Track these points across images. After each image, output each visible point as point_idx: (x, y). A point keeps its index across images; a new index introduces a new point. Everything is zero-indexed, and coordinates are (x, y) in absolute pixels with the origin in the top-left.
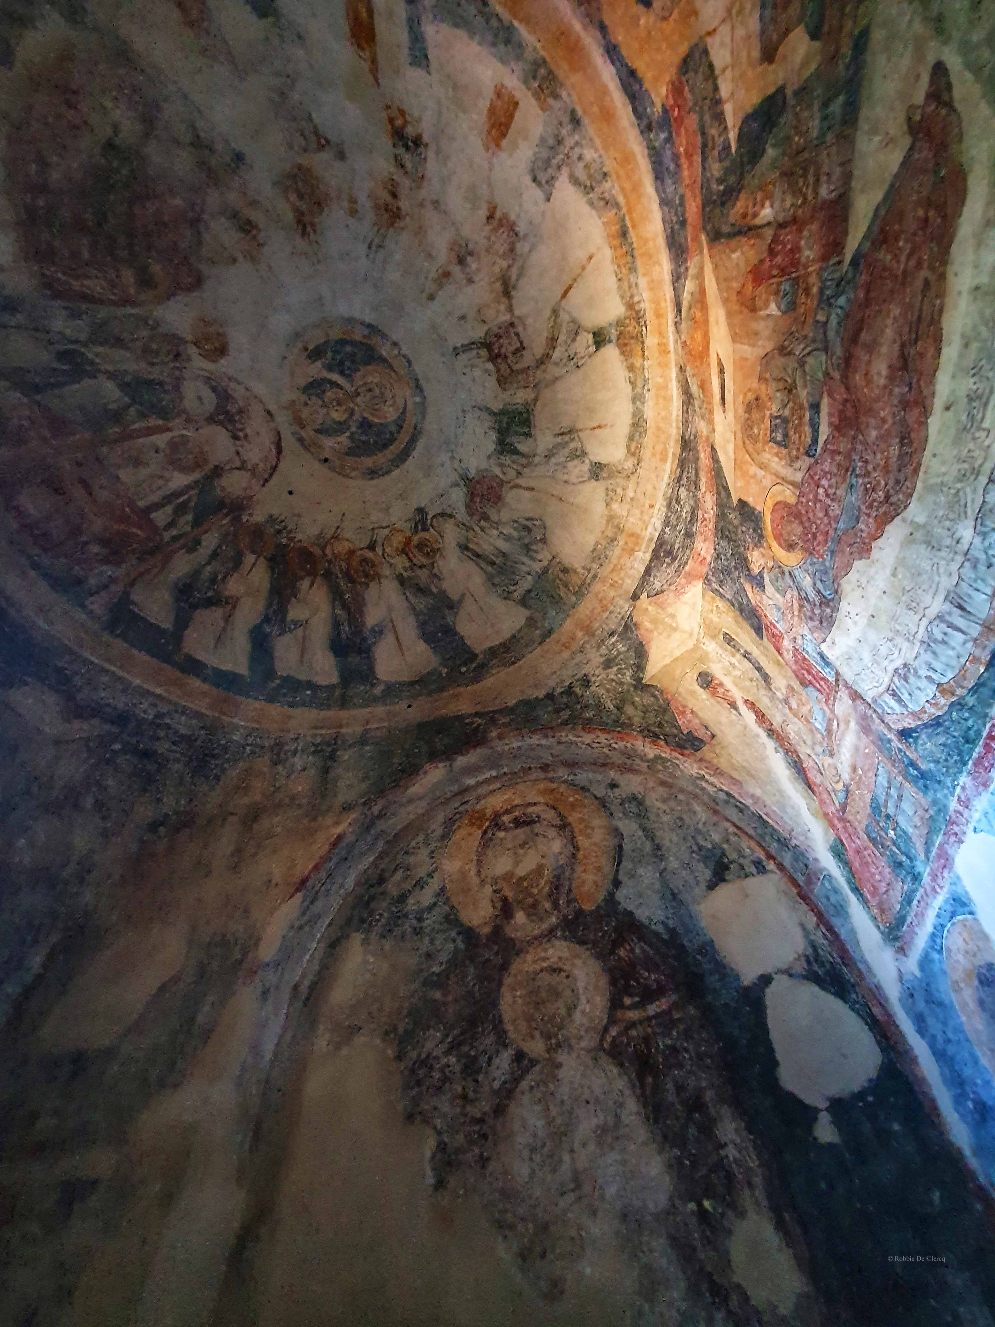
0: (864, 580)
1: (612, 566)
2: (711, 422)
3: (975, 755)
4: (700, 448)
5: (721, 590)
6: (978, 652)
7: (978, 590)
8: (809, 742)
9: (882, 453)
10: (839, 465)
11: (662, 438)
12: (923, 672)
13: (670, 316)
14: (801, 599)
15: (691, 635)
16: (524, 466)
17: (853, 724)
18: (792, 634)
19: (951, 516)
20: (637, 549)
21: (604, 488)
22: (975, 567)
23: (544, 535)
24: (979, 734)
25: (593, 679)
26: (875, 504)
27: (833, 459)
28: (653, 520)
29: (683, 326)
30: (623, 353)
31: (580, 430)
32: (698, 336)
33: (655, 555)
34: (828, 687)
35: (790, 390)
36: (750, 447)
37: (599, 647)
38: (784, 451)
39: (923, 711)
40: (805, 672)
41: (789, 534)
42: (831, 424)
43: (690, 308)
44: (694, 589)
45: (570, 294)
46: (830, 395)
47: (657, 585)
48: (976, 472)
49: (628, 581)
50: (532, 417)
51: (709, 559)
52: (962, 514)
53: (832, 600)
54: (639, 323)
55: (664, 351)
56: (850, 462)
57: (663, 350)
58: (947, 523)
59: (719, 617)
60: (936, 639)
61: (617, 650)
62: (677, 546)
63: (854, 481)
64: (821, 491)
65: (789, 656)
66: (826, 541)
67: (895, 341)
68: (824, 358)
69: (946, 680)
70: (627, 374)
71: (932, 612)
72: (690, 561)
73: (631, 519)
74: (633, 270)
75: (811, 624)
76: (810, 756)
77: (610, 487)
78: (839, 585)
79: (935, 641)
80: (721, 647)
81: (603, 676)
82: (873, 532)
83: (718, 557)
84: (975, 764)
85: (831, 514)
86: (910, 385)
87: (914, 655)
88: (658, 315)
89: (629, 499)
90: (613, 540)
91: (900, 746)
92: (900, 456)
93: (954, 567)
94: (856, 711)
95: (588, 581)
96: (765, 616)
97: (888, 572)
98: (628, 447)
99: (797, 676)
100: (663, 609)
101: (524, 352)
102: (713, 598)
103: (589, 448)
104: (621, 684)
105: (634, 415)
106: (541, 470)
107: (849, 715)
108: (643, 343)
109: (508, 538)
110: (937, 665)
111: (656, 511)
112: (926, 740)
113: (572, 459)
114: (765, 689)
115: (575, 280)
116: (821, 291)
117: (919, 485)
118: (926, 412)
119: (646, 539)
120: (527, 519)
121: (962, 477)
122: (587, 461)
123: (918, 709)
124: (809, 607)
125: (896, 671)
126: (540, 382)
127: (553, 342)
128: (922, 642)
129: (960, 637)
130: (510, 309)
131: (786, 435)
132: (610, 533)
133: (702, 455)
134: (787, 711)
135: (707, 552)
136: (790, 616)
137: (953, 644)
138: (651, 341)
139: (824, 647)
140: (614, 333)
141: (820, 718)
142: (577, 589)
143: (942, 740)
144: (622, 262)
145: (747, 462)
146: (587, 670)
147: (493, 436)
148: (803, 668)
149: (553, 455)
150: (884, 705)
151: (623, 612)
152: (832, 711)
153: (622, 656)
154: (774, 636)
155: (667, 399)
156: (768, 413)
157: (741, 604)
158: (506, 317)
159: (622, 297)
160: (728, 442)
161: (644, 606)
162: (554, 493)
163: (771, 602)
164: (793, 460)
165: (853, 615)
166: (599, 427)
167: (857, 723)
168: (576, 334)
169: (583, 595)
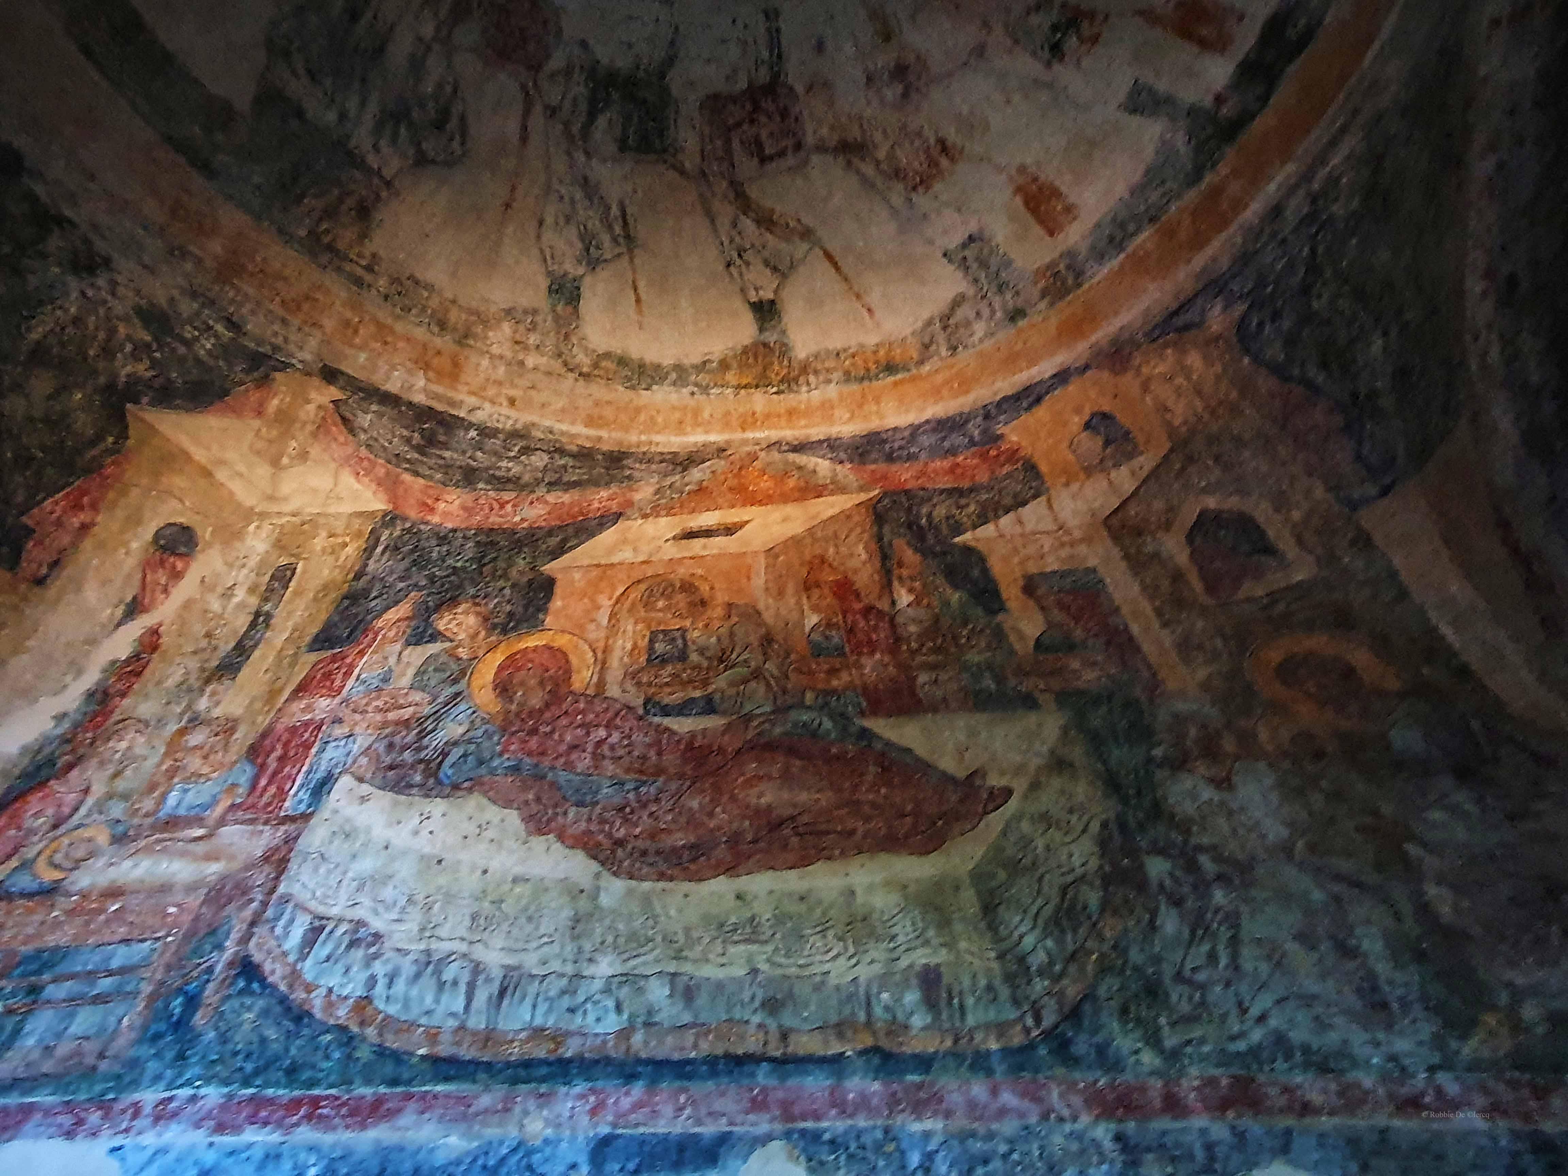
0: (490, 834)
1: (389, 321)
2: (655, 511)
3: (270, 1092)
4: (614, 488)
5: (379, 549)
6: (446, 1038)
7: (534, 1006)
8: (121, 785)
9: (674, 821)
10: (644, 758)
11: (623, 417)
12: (379, 968)
13: (789, 434)
14: (421, 720)
15: (271, 498)
16: (567, 125)
17: (214, 869)
18: (345, 713)
19: (621, 940)
20: (431, 374)
21: (536, 305)
22: (563, 992)
23: (433, 162)
24: (312, 1084)
25: (101, 282)
26: (607, 827)
27: (650, 745)
28: (487, 405)
29: (776, 456)
30: (745, 351)
31: (631, 260)
32: (766, 484)
33: (424, 414)
34: (269, 804)
35: (722, 659)
36: (635, 595)
37: (194, 295)
38: (643, 659)
39: (309, 988)
40: (278, 752)
41: (522, 684)
42: (693, 735)
43: (800, 468)
44: (369, 494)
45: (827, 264)
46: (729, 727)
47: (365, 420)
48: (678, 957)
49: (362, 357)
50: (652, 157)
51: (435, 519)
52: (625, 956)
53: (439, 782)
54: (782, 381)
55: (744, 422)
56: (652, 775)
57: (748, 421)
58: (610, 939)
59: (324, 550)
60: (441, 972)
61: (196, 339)
62: (447, 454)
63: (629, 786)
64: (602, 733)
65: (298, 713)
66: (530, 754)
67: (795, 806)
68: (768, 709)
69: (381, 1006)
70: (716, 357)
71: (479, 953)
72: (421, 481)
73: (485, 362)
74: (848, 377)
75: (381, 747)
76: (86, 791)
77: (539, 319)
78: (470, 790)
79: (438, 973)
80: (262, 563)
81: (119, 309)
82: (570, 831)
83: (443, 539)
84: (252, 1098)
85: (574, 756)
86: (755, 841)
87: (399, 946)
88: (791, 413)
89: (521, 357)
90: (443, 325)
91: (219, 968)
92: (674, 850)
93: (555, 966)
94: (247, 868)
95: (348, 267)
96: (362, 653)
97: (518, 870)
98: (607, 355)
99: (264, 735)
100: (315, 435)
101: (756, 160)
102: (359, 534)
103: (603, 273)
104: (108, 352)
105: (658, 367)
106: (560, 165)
107: (232, 858)
108: (757, 387)
109: (417, 65)
110: (400, 986)
111: (505, 411)
112: (256, 1009)
113: (582, 238)
114: (203, 670)
115: (846, 279)
116: (834, 692)
117: (647, 885)
118: (731, 870)
119: (450, 394)
120: (463, 118)
121: (669, 941)
122: (581, 271)
123: (308, 977)
124: (409, 739)
125: (360, 923)
126: (709, 185)
127: (766, 221)
128: (428, 952)
129: (459, 1005)
130: (821, 148)
131: (664, 660)
132: (454, 316)
133: (604, 494)
134: (173, 727)
135: (446, 514)
136: (380, 703)
137: (445, 998)
138: (759, 401)
139: (345, 782)
140: (771, 337)
141: (191, 798)
142: (326, 240)
143: (272, 1033)
144: (858, 360)
145: (613, 588)
146: (126, 267)
147: (623, 63)
148: (286, 745)
149: (589, 197)
150: (286, 917)
151: (292, 347)
152: (222, 822)
153: (182, 350)
154: (328, 676)
155: (680, 427)
156: (687, 623)
157: (365, 594)
158: (810, 140)
159: (816, 356)
160: (635, 550)
161: (313, 395)
162: (520, 192)
163: (392, 661)
164: (633, 675)
165: (429, 825)
166: (638, 301)
167: (224, 878)
168: (775, 269)
169: (313, 255)
